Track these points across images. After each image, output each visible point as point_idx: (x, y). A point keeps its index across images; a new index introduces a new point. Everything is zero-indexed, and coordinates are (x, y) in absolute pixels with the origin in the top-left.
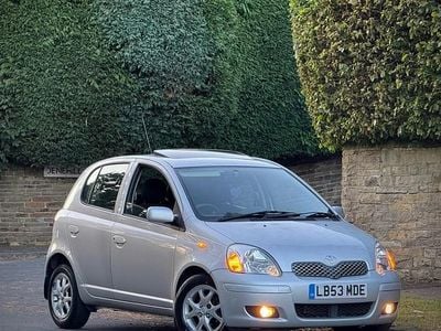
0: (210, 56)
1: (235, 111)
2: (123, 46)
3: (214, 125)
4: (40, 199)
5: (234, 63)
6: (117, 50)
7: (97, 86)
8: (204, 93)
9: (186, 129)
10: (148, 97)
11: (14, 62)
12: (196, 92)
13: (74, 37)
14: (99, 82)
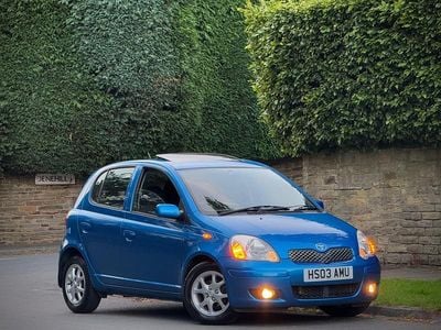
0: (177, 77)
1: (199, 124)
2: (101, 70)
3: (181, 136)
4: (31, 204)
5: (198, 83)
6: (96, 74)
7: (79, 106)
8: (172, 109)
9: (158, 139)
10: (124, 114)
11: (8, 86)
12: (165, 108)
13: (59, 63)
14: (81, 102)
